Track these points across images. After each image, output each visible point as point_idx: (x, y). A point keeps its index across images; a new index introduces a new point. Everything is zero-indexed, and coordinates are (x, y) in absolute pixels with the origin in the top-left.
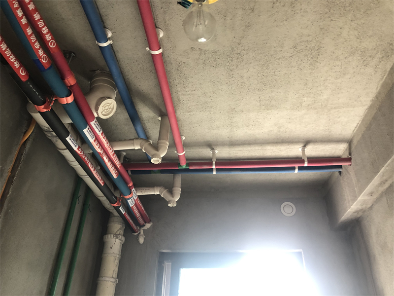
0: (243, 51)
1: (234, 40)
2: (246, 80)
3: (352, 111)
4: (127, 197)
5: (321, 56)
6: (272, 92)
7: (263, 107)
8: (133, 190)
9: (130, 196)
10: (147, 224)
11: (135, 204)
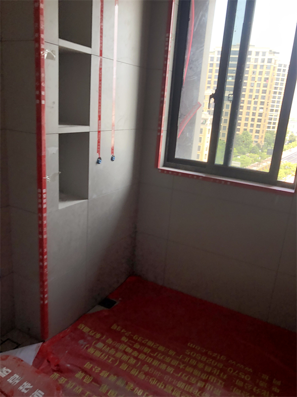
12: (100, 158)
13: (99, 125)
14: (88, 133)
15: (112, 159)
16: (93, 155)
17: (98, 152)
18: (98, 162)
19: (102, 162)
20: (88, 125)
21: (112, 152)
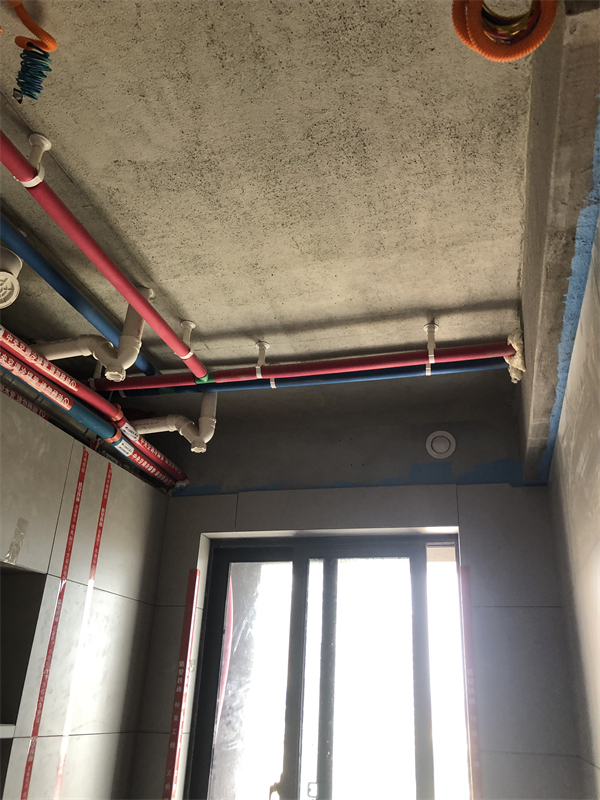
0: (213, 156)
1: (185, 138)
2: (248, 209)
3: (493, 246)
4: (110, 440)
5: (370, 147)
6: (311, 226)
7: (310, 256)
8: (126, 427)
9: (116, 438)
10: (178, 484)
11: (137, 450)
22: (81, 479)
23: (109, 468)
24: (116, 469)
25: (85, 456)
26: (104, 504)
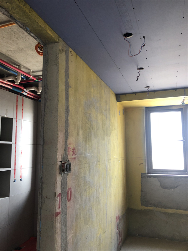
4: (22, 93)
8: (25, 90)
9: (23, 92)
10: (39, 99)
11: (28, 94)
12: (15, 180)
13: (15, 168)
14: (10, 170)
15: (21, 180)
16: (12, 179)
17: (15, 177)
18: (14, 181)
19: (16, 181)
20: (10, 167)
21: (21, 177)
22: (17, 101)
23: (23, 98)
24: (24, 98)
25: (17, 97)
26: (23, 105)
